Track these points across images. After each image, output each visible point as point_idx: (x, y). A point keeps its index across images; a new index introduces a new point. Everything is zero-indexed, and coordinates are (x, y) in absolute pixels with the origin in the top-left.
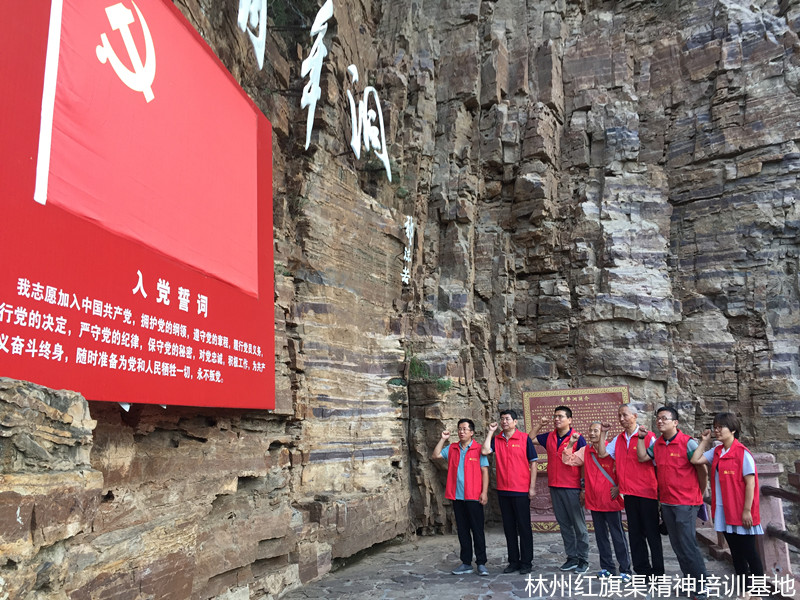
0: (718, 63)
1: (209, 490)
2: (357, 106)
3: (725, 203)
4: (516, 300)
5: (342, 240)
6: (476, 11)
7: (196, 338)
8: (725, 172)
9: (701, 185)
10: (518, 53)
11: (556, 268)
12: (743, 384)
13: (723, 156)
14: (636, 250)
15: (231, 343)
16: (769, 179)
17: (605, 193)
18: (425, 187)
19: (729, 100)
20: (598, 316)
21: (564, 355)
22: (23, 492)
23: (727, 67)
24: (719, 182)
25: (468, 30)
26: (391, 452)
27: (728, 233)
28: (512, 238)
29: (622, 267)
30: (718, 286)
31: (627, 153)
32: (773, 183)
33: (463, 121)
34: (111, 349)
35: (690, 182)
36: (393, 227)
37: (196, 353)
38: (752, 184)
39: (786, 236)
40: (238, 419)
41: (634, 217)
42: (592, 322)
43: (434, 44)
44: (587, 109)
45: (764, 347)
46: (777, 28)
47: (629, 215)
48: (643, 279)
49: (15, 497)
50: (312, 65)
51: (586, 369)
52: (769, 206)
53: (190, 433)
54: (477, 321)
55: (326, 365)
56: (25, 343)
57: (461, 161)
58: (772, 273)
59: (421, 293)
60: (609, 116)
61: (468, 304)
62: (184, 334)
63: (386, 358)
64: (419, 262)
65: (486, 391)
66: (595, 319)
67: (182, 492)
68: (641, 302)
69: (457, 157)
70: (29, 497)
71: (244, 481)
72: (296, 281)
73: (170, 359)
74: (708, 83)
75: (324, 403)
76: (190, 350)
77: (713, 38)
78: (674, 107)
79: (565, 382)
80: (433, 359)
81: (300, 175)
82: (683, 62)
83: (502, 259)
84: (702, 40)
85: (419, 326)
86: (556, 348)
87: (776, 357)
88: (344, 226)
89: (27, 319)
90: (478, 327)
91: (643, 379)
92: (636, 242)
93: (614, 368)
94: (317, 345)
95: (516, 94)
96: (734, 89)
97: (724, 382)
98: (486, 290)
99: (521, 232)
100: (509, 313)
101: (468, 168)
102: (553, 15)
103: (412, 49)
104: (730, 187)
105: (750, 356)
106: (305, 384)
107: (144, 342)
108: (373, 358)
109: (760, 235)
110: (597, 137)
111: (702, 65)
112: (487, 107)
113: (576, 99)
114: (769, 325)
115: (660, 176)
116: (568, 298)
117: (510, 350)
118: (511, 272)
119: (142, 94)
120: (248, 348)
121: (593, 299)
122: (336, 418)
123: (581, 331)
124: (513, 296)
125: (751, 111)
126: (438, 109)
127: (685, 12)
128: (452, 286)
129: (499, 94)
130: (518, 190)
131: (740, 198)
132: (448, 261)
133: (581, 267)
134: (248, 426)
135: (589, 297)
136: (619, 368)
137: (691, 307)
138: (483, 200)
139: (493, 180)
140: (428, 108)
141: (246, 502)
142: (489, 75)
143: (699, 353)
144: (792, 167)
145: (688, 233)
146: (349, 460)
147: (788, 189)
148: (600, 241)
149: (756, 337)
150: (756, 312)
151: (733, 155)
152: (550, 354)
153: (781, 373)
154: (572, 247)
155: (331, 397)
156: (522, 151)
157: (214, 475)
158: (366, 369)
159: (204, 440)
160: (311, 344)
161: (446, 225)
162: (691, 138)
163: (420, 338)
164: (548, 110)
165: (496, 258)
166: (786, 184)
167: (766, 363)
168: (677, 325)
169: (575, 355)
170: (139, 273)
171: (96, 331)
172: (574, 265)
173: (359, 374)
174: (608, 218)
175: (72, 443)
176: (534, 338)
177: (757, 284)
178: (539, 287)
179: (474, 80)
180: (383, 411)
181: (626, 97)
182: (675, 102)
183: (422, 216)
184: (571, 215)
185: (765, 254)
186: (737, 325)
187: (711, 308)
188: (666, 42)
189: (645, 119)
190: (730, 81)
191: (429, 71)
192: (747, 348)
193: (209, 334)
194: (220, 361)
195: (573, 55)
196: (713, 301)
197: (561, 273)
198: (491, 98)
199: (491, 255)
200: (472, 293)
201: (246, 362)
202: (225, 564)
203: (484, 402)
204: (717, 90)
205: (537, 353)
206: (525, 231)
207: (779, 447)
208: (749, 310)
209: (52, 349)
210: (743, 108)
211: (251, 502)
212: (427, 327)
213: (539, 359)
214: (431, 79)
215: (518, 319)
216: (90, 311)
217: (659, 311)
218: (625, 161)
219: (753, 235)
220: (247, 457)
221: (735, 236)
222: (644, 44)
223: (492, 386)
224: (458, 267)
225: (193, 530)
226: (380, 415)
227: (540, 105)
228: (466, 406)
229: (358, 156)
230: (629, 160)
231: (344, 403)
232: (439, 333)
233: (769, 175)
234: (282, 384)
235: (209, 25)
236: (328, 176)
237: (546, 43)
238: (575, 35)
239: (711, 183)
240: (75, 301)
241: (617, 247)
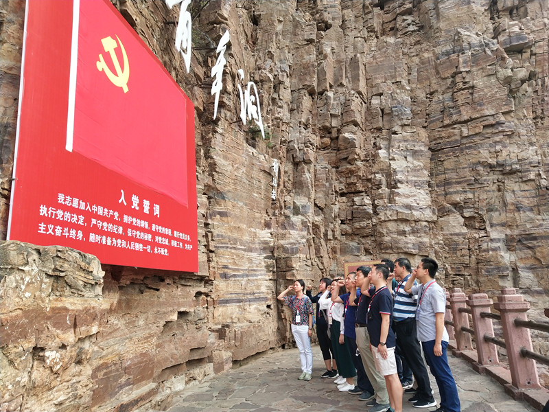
0: (457, 67)
1: (161, 318)
2: (244, 93)
3: (462, 150)
4: (339, 209)
5: (236, 173)
6: (314, 37)
7: (153, 229)
8: (461, 132)
9: (448, 140)
10: (339, 62)
11: (363, 190)
12: (473, 256)
13: (460, 123)
14: (410, 178)
15: (173, 233)
16: (487, 136)
17: (392, 144)
18: (285, 142)
19: (463, 90)
20: (388, 217)
21: (369, 241)
22: (70, 307)
23: (462, 70)
24: (458, 137)
25: (309, 48)
26: (266, 299)
27: (463, 168)
28: (337, 172)
29: (402, 189)
30: (458, 199)
31: (404, 121)
32: (489, 138)
33: (307, 102)
34: (108, 234)
35: (441, 138)
36: (266, 166)
37: (153, 238)
38: (476, 139)
39: (497, 169)
40: (177, 278)
41: (409, 158)
42: (385, 221)
43: (289, 56)
44: (381, 94)
45: (485, 235)
46: (491, 46)
47: (406, 157)
48: (415, 196)
49: (66, 309)
50: (217, 70)
51: (381, 249)
52: (487, 151)
53: (150, 286)
54: (316, 221)
55: (227, 247)
56: (63, 230)
57: (306, 126)
58: (489, 191)
59: (283, 205)
60: (393, 99)
61: (311, 211)
62: (147, 227)
63: (263, 243)
64: (282, 187)
65: (322, 263)
66: (387, 219)
67: (146, 319)
68: (413, 209)
69: (304, 124)
70: (73, 310)
71: (182, 314)
72: (209, 198)
73: (140, 241)
74: (451, 79)
75: (226, 270)
76: (150, 236)
77: (454, 52)
78: (431, 94)
79: (369, 257)
80: (291, 244)
81: (210, 135)
82: (436, 67)
83: (331, 184)
84: (448, 54)
85: (282, 225)
86: (363, 237)
87: (492, 240)
88: (237, 165)
89: (63, 217)
90: (317, 225)
91: (415, 255)
92: (410, 173)
93: (398, 248)
94: (222, 236)
95: (338, 86)
96: (466, 82)
97: (462, 256)
98: (321, 203)
99: (342, 168)
100: (335, 217)
101: (310, 130)
102: (360, 39)
103: (276, 59)
104: (464, 141)
105: (476, 240)
106: (214, 259)
107: (125, 231)
108: (255, 243)
109: (482, 169)
110: (387, 111)
111: (447, 68)
112: (321, 93)
113: (374, 89)
114: (488, 222)
115: (423, 134)
116: (371, 207)
117: (336, 239)
118: (336, 192)
119: (121, 88)
120: (182, 236)
121: (385, 207)
122: (233, 279)
123: (378, 227)
124: (337, 207)
125: (476, 95)
126: (292, 95)
127: (438, 37)
128: (301, 201)
129: (328, 86)
130: (340, 143)
131: (470, 147)
132: (298, 186)
133: (378, 189)
134: (183, 282)
135: (383, 206)
136: (401, 248)
137: (443, 212)
138: (320, 149)
139: (325, 137)
140: (286, 95)
141: (182, 327)
142: (322, 75)
143: (447, 239)
144: (500, 129)
145: (439, 168)
146: (241, 304)
147: (498, 142)
148: (389, 173)
149: (480, 229)
150: (480, 214)
151: (466, 122)
152: (360, 241)
153: (494, 250)
154: (373, 176)
155: (230, 267)
156: (342, 119)
157: (164, 310)
158: (251, 250)
159: (158, 290)
160: (218, 235)
161: (297, 164)
162: (442, 112)
163: (283, 232)
164: (358, 95)
165: (327, 184)
166: (497, 139)
167: (486, 244)
168: (434, 222)
169: (375, 241)
170: (122, 191)
171: (100, 224)
172: (374, 188)
173: (246, 253)
174: (393, 159)
175: (93, 283)
176: (350, 231)
177: (481, 198)
178: (353, 201)
179: (313, 77)
180: (261, 275)
181: (403, 87)
182: (432, 91)
183: (283, 159)
184: (372, 159)
185: (485, 180)
186: (469, 223)
187: (454, 212)
188: (426, 55)
189: (414, 100)
190: (464, 78)
191: (286, 72)
192: (475, 235)
193: (160, 227)
194: (167, 243)
195: (372, 63)
196: (455, 208)
197: (366, 192)
198: (324, 88)
199: (324, 182)
200: (313, 205)
201: (181, 244)
202: (171, 362)
203: (321, 269)
204: (456, 83)
205: (352, 240)
206: (345, 167)
207: (494, 293)
208: (476, 213)
209: (77, 233)
210: (472, 94)
211: (185, 327)
212: (286, 225)
213: (353, 244)
214: (288, 77)
215: (341, 220)
216: (97, 212)
217: (424, 214)
218: (403, 126)
219: (478, 169)
220: (183, 300)
221: (468, 169)
222: (414, 56)
223: (326, 260)
224: (305, 189)
225: (154, 340)
226: (259, 277)
227: (353, 92)
228: (311, 273)
229: (245, 123)
230: (405, 125)
231: (238, 270)
232: (293, 228)
233: (487, 133)
234: (202, 257)
235: (158, 48)
236: (227, 135)
237: (355, 56)
238: (372, 51)
239: (453, 138)
240: (89, 206)
241: (399, 177)
